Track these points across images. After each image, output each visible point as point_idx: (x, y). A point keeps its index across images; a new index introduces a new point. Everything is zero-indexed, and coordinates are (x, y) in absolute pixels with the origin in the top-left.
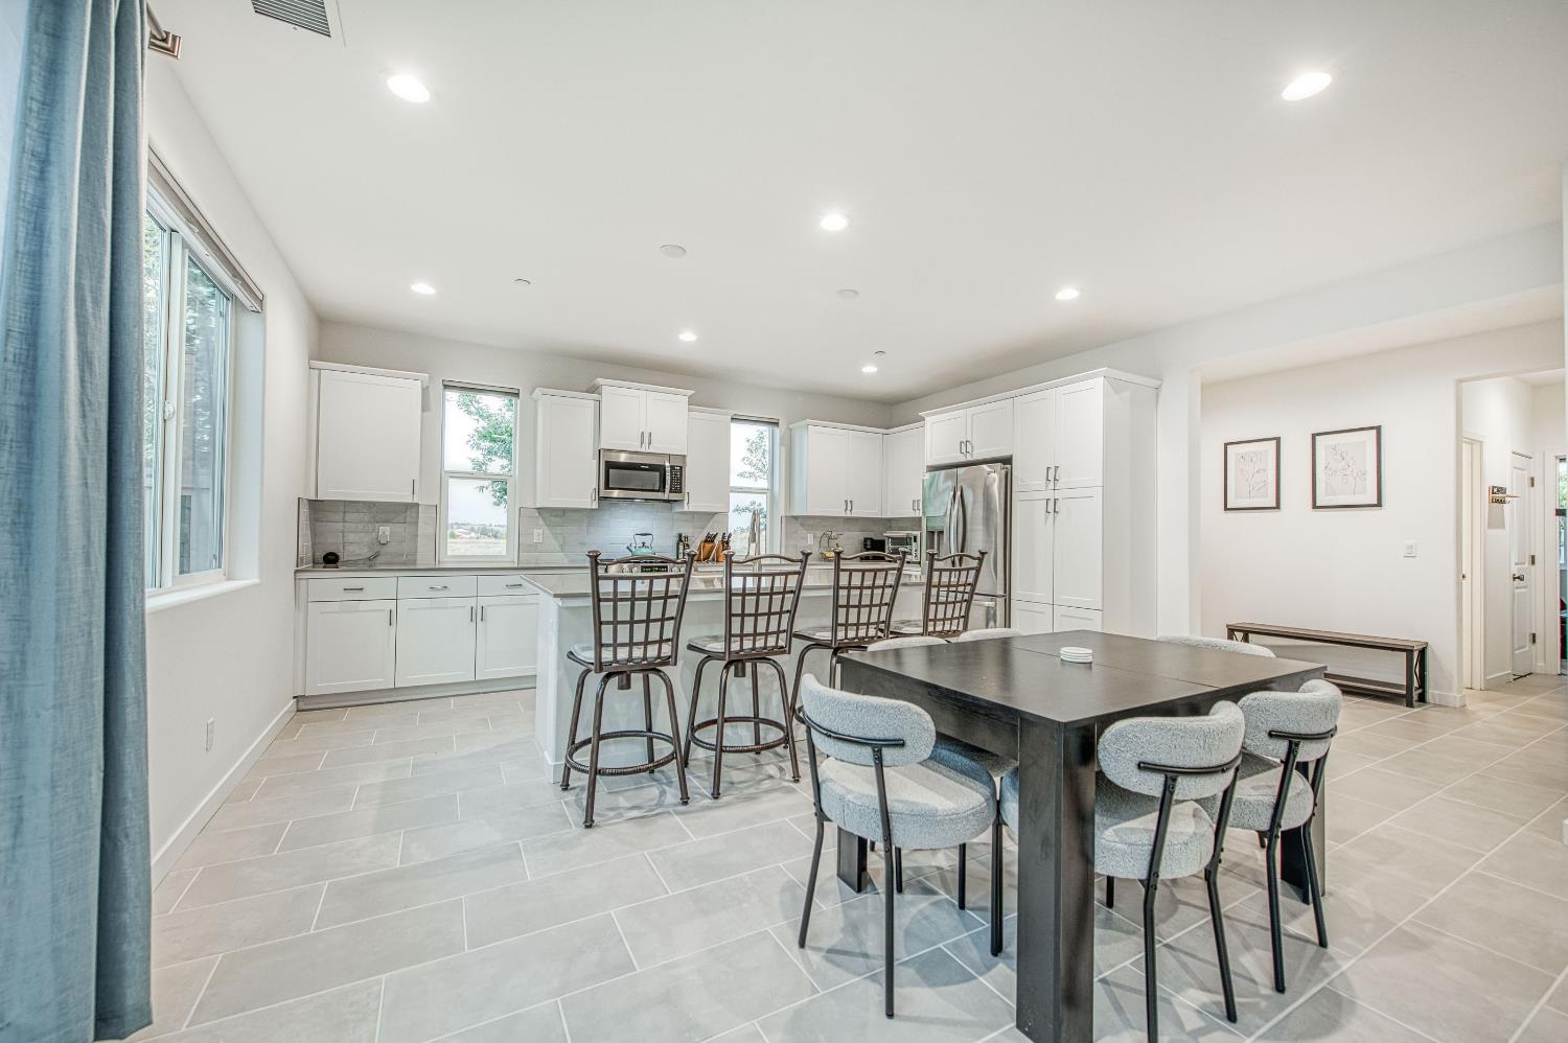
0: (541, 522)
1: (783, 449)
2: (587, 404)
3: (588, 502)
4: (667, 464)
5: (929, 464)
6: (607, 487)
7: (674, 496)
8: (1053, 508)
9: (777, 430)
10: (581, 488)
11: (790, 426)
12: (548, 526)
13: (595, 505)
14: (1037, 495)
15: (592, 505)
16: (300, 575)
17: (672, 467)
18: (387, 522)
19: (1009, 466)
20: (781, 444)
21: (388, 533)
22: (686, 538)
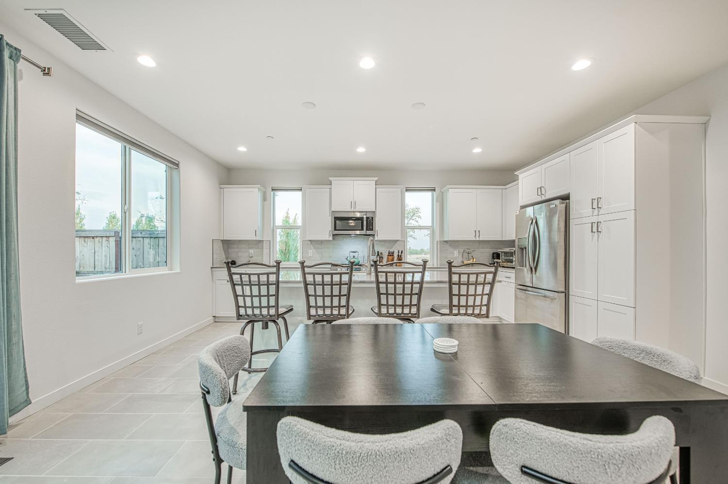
0: (312, 246)
1: (438, 204)
2: (325, 190)
3: (328, 237)
4: (365, 217)
5: (521, 205)
6: (335, 229)
7: (369, 232)
8: (596, 228)
9: (435, 193)
10: (325, 231)
11: (442, 191)
12: (315, 248)
13: (331, 238)
14: (585, 220)
15: (329, 238)
16: (214, 269)
17: (367, 218)
18: (252, 248)
19: (567, 201)
20: (437, 201)
21: (253, 253)
22: (381, 253)
